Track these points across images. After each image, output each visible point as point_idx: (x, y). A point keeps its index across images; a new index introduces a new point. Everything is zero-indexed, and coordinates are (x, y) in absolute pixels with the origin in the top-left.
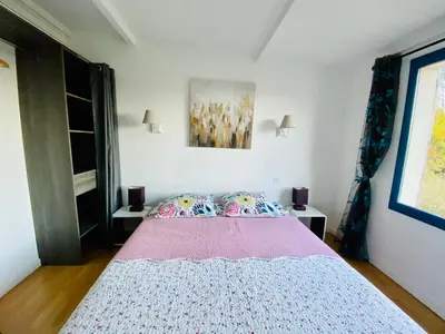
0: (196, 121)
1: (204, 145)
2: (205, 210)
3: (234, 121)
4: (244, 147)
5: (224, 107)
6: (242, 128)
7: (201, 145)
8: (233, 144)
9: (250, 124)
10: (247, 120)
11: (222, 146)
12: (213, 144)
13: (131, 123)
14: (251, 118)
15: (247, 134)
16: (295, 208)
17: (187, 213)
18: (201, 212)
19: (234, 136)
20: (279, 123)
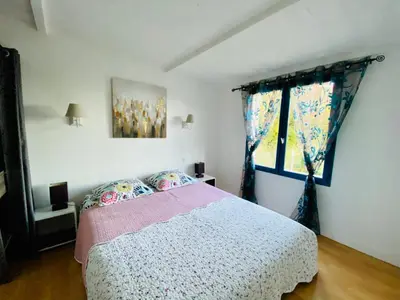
0: (119, 114)
1: (128, 136)
2: (144, 190)
3: (152, 116)
4: (161, 137)
5: (144, 104)
6: (159, 122)
7: (125, 135)
8: (153, 134)
9: (165, 118)
10: (163, 116)
11: (144, 137)
12: (135, 135)
13: (42, 114)
14: (165, 114)
15: (163, 126)
16: (197, 177)
17: (130, 196)
18: (141, 192)
19: (153, 128)
20: (185, 119)
